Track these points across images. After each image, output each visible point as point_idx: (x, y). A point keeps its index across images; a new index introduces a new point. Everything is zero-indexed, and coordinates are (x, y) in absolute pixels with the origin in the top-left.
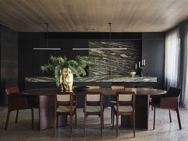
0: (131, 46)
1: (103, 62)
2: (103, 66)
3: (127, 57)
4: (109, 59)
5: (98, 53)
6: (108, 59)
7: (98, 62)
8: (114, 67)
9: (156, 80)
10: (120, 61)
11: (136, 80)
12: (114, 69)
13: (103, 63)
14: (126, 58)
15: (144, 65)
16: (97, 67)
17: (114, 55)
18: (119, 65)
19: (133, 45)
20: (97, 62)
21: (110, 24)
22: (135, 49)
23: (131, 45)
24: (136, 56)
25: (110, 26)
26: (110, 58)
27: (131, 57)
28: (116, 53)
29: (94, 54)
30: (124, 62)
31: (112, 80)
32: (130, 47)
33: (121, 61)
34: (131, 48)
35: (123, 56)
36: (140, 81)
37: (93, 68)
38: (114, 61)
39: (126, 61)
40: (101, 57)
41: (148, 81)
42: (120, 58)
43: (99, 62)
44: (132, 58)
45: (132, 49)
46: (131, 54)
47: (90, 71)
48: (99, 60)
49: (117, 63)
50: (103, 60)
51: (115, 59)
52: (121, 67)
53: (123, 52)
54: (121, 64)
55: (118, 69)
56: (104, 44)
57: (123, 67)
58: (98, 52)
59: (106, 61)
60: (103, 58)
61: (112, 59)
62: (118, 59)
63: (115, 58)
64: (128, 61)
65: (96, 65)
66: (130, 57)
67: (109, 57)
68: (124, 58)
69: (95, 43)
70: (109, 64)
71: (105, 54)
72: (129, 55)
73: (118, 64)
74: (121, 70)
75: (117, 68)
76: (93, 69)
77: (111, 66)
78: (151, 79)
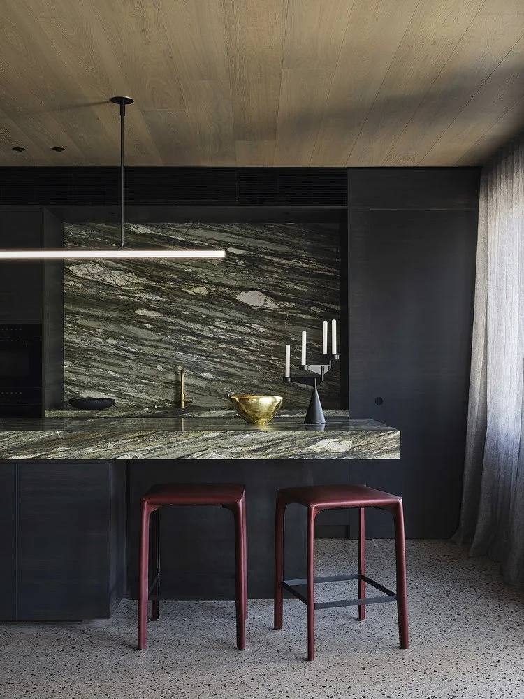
0: (294, 246)
1: (141, 333)
2: (138, 357)
3: (271, 305)
4: (173, 320)
5: (111, 286)
6: (169, 319)
7: (114, 333)
8: (203, 361)
9: (392, 450)
10: (234, 327)
11: (266, 448)
12: (204, 374)
13: (137, 340)
14: (268, 315)
15: (334, 351)
16: (105, 363)
17: (199, 297)
18: (227, 351)
19: (308, 243)
20: (107, 334)
21: (121, 102)
22: (318, 261)
23: (295, 241)
24: (322, 300)
25: (122, 114)
26: (178, 315)
27: (293, 309)
28: (212, 283)
29: (89, 292)
30: (257, 335)
31: (111, 445)
32: (287, 250)
33: (238, 328)
34: (297, 257)
35: (253, 299)
36: (295, 453)
37: (82, 370)
38: (199, 326)
39: (270, 329)
40: (125, 309)
41: (345, 453)
42: (235, 314)
43: (114, 335)
44: (305, 312)
45: (299, 264)
46: (294, 291)
47: (70, 383)
48: (118, 321)
49: (218, 340)
50: (140, 321)
51: (208, 316)
52: (239, 364)
53: (253, 281)
54: (240, 343)
55: (223, 373)
56: (145, 235)
57: (254, 361)
58: (108, 279)
59: (159, 326)
60: (140, 312)
61: (187, 319)
62: (223, 315)
63: (205, 311)
64: (279, 327)
65: (103, 353)
66: (287, 304)
67: (172, 307)
68: (257, 314)
69: (93, 228)
70: (171, 344)
71: (148, 289)
72: (285, 295)
73: (221, 346)
74: (239, 378)
75: (218, 366)
76: (83, 374)
77: (186, 358)
78: (362, 442)
